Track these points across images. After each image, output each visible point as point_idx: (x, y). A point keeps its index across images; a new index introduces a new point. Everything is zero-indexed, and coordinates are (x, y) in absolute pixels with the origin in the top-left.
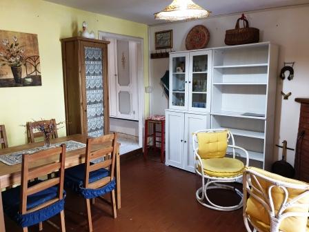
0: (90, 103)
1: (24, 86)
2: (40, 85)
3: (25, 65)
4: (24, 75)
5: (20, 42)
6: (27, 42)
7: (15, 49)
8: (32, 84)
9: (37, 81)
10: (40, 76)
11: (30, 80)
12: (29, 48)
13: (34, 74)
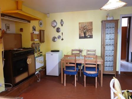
0: (107, 45)
1: (87, 38)
2: (92, 38)
3: (88, 32)
4: (87, 35)
5: (87, 25)
6: (89, 25)
7: (85, 27)
8: (89, 38)
9: (91, 37)
10: (92, 35)
11: (89, 36)
12: (89, 26)
13: (90, 34)
